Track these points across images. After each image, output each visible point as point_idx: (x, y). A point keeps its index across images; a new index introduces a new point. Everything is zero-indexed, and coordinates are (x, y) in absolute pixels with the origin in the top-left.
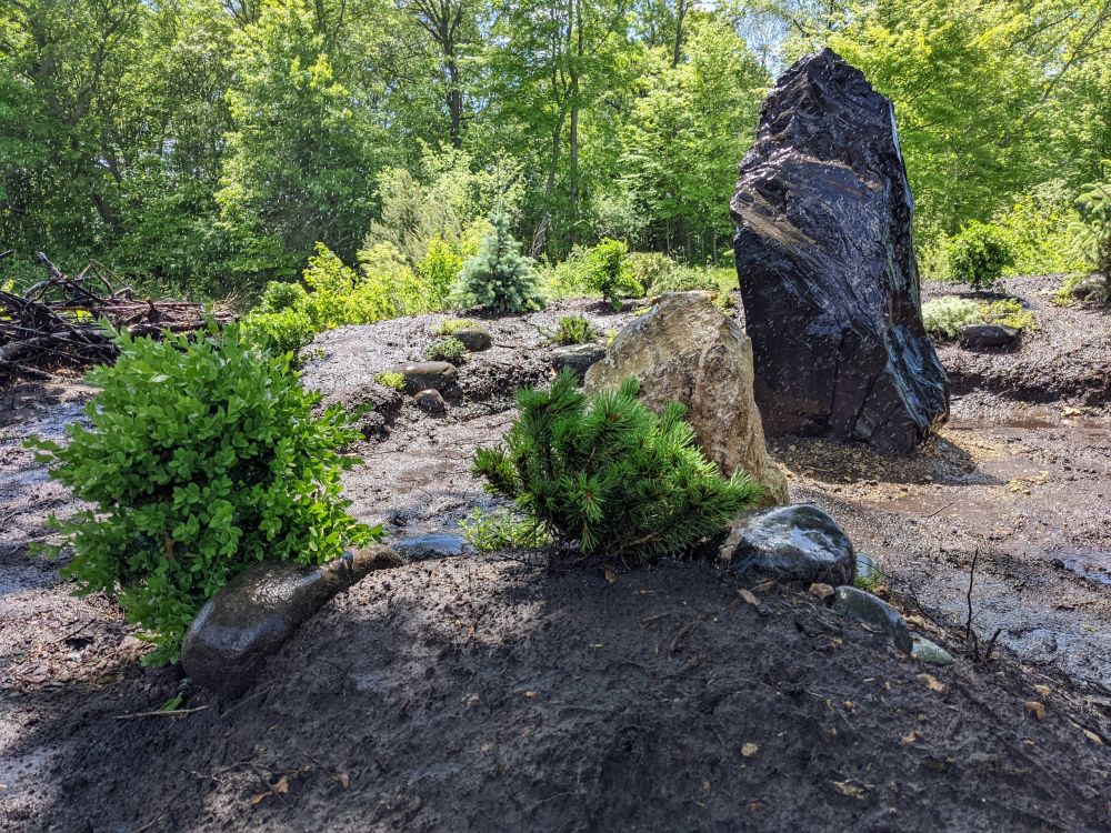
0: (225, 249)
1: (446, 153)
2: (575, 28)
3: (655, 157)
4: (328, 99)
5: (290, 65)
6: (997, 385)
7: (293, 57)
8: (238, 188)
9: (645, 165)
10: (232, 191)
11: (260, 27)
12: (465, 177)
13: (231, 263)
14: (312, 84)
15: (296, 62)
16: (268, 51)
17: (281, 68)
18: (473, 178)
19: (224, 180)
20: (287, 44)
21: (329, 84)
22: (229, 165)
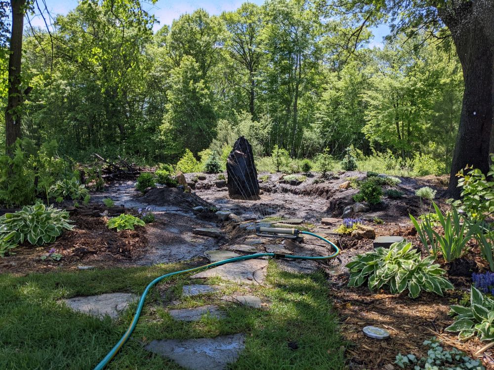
0: (161, 145)
1: (243, 114)
2: (298, 67)
3: (328, 116)
4: (202, 95)
5: (189, 82)
6: (292, 191)
7: (191, 80)
8: (168, 124)
9: (324, 119)
10: (166, 125)
11: (180, 68)
12: (250, 123)
13: (163, 151)
14: (197, 90)
15: (192, 82)
16: (182, 76)
17: (186, 83)
18: (252, 124)
19: (163, 121)
20: (189, 75)
21: (203, 89)
22: (165, 116)
